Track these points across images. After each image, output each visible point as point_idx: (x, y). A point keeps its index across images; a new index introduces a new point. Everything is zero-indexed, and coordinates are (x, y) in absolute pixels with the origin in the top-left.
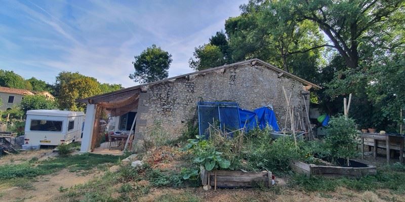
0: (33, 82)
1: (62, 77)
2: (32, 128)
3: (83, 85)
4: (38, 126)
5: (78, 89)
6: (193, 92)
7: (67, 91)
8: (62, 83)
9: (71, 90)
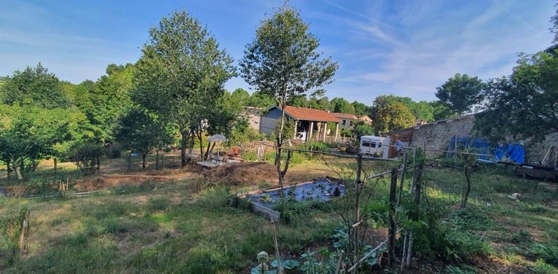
0: (356, 105)
1: (377, 101)
2: (363, 145)
3: (394, 111)
4: (366, 144)
5: (390, 114)
6: (449, 131)
7: (381, 116)
8: (377, 106)
9: (384, 116)
